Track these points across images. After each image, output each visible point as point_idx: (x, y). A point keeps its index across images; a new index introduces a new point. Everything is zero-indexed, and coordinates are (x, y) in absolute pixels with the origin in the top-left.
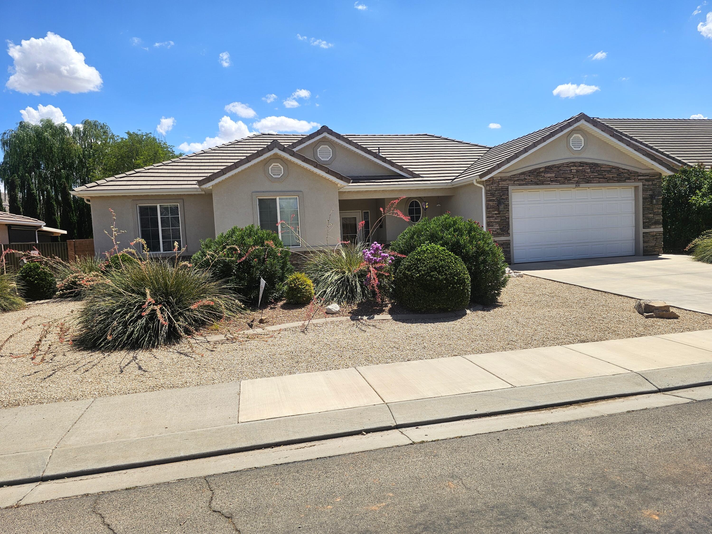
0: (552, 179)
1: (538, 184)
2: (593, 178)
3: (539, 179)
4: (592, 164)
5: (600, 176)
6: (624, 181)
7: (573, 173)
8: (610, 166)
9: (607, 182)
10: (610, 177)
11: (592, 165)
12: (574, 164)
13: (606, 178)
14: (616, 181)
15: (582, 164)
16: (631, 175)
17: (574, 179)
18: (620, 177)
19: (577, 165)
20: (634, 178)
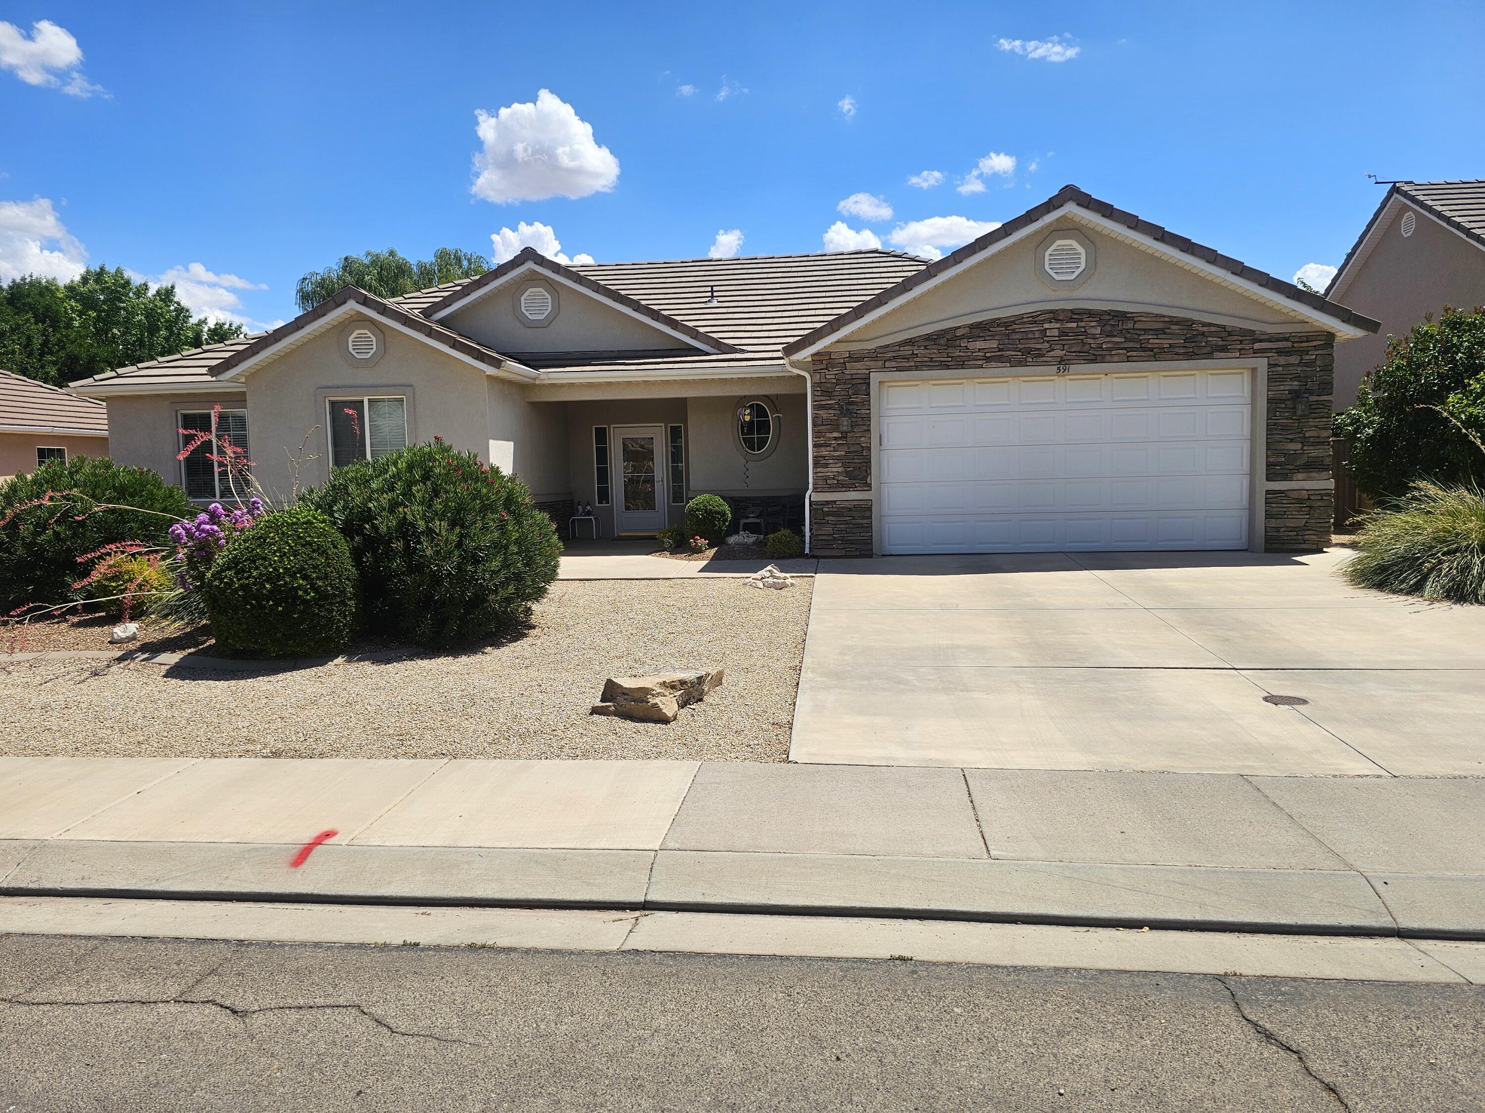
0: (988, 355)
1: (948, 367)
2: (1109, 349)
3: (950, 355)
4: (1109, 314)
5: (1131, 345)
6: (1209, 355)
7: (1048, 339)
8: (1164, 316)
9: (1153, 359)
10: (1162, 346)
11: (1107, 317)
12: (1054, 315)
13: (1151, 350)
14: (1181, 357)
15: (1076, 315)
16: (1229, 338)
17: (1052, 353)
18: (1193, 344)
19: (1061, 318)
20: (1239, 347)
